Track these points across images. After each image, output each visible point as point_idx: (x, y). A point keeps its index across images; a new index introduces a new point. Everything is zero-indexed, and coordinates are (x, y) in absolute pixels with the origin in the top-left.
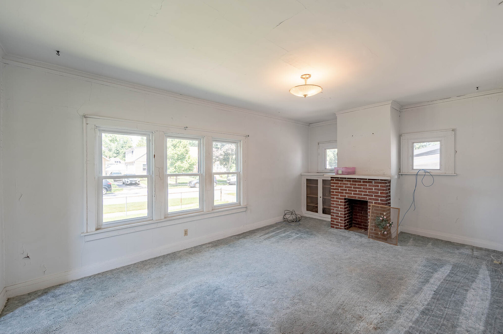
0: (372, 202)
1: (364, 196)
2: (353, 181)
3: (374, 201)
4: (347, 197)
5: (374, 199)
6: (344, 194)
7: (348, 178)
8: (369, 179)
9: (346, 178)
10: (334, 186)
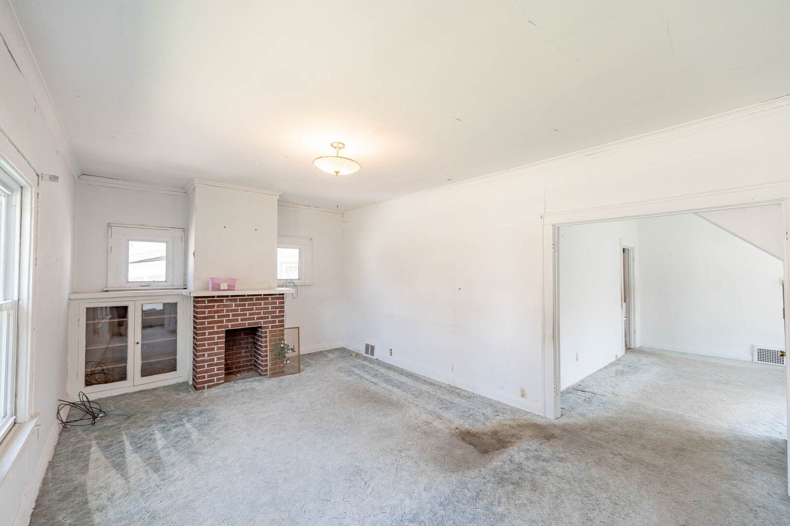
0: (268, 327)
1: (257, 320)
2: (241, 300)
3: (270, 325)
4: (230, 328)
5: (270, 322)
6: (225, 323)
7: (232, 296)
8: (264, 295)
9: (227, 296)
10: (205, 311)
